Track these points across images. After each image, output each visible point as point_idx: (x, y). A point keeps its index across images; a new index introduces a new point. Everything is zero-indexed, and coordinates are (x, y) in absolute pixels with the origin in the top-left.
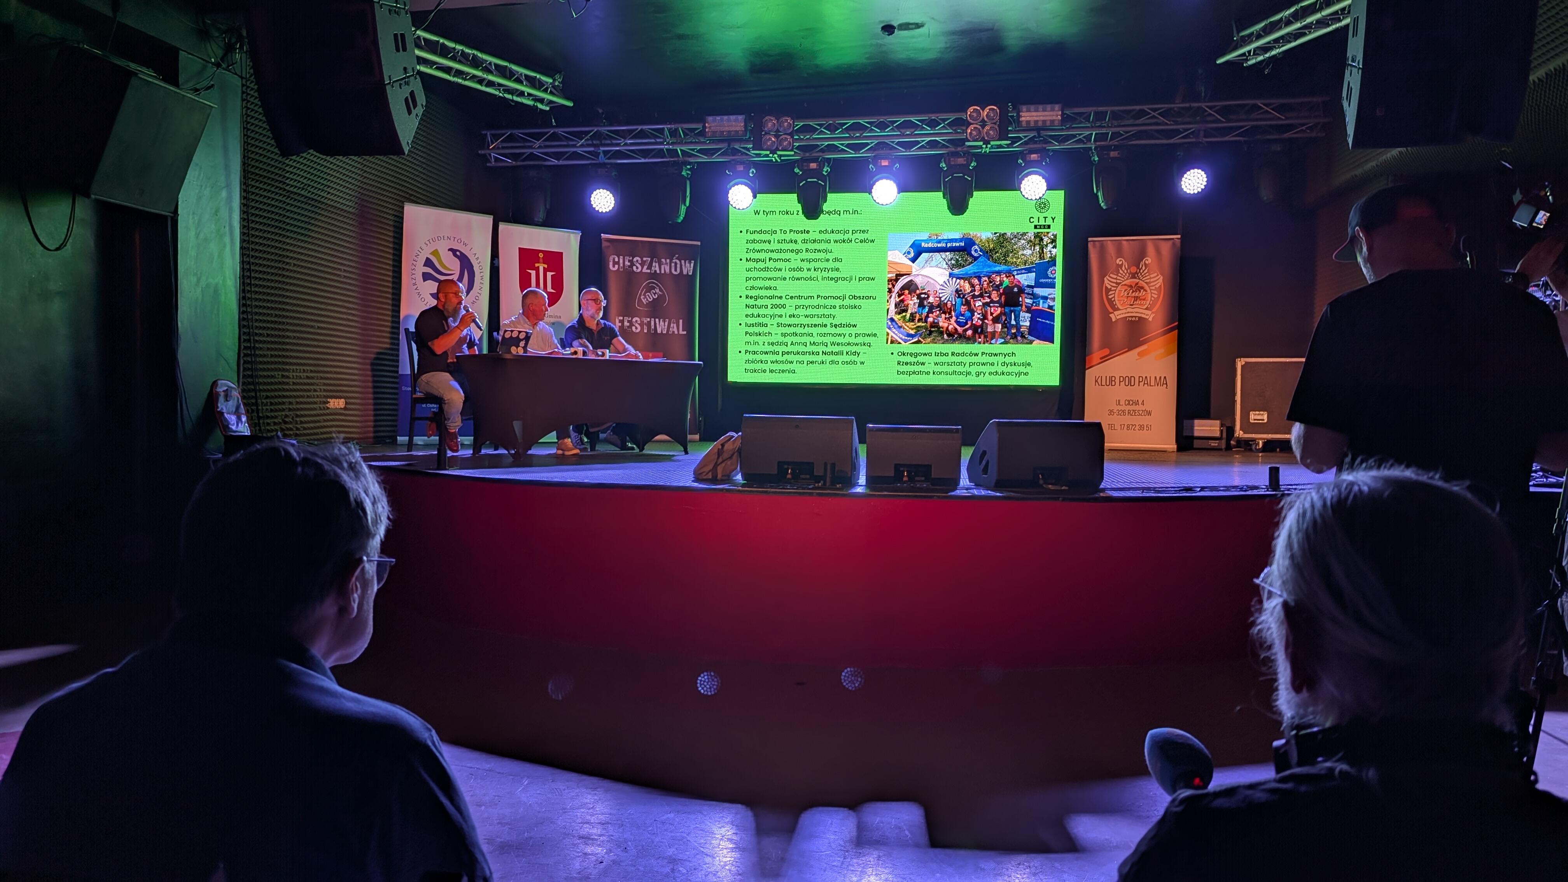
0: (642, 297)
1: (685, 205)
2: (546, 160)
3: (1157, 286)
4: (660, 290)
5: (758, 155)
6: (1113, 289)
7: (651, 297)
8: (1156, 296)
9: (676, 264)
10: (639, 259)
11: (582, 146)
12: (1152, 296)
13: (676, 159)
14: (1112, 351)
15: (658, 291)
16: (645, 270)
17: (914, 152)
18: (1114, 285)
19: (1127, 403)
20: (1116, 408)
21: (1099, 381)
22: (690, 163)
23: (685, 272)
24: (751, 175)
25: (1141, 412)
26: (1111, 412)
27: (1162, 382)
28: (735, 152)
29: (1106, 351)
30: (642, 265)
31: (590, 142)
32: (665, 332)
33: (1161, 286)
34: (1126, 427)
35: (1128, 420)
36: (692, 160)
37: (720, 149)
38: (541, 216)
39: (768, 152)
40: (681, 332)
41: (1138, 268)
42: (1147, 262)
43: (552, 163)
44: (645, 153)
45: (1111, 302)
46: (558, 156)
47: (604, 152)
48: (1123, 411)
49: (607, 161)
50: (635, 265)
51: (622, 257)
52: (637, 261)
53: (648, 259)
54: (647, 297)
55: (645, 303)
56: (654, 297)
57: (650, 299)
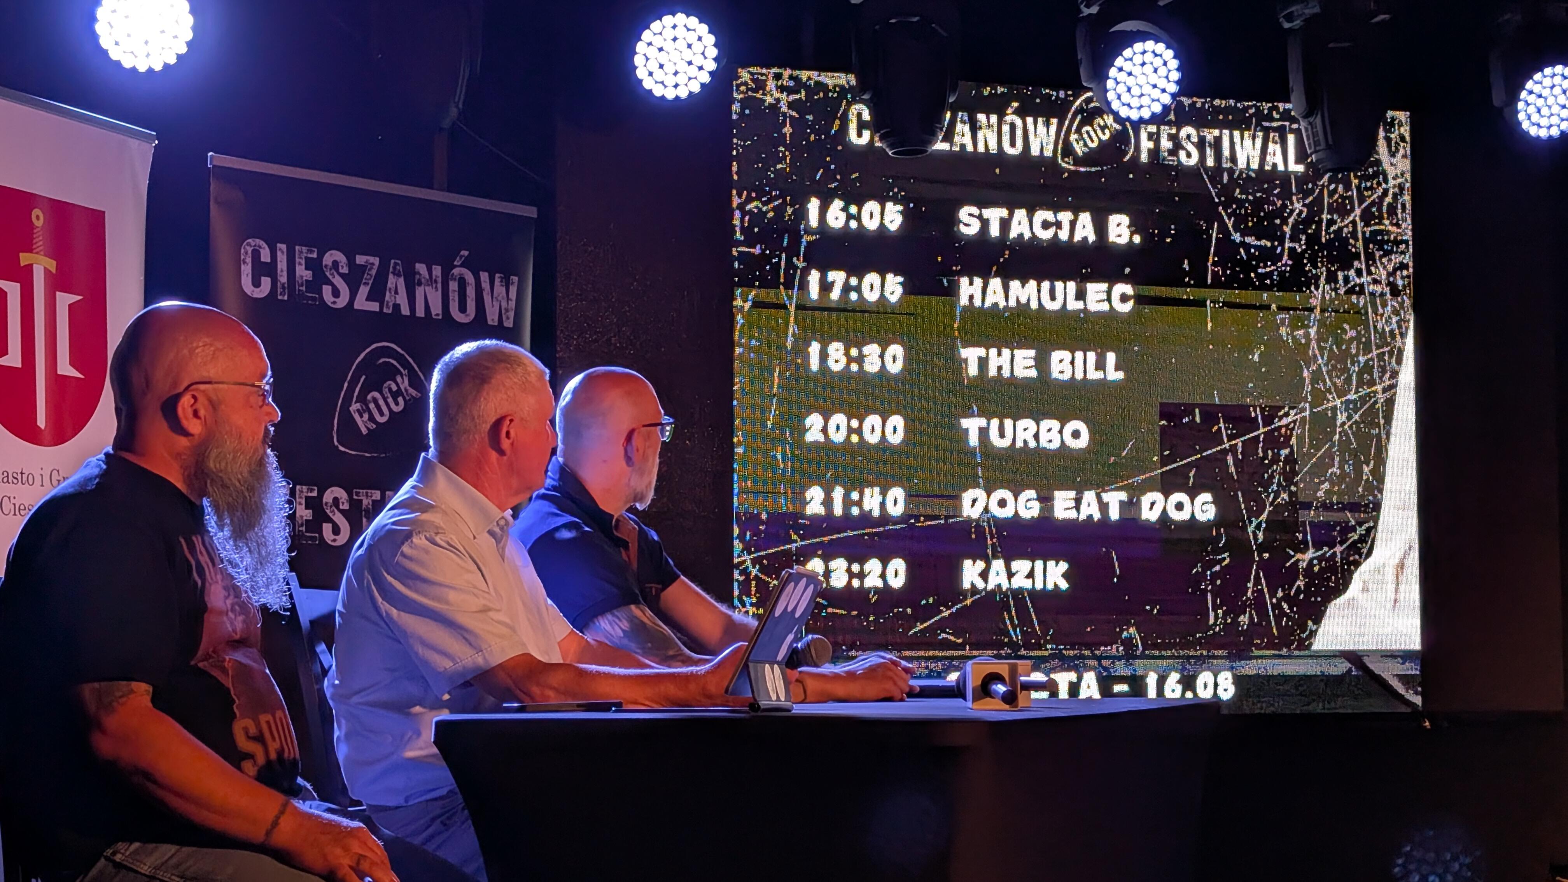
0: (355, 407)
4: (412, 380)
7: (382, 408)
10: (341, 257)
15: (404, 384)
16: (362, 303)
23: (493, 317)
30: (353, 281)
50: (330, 283)
51: (283, 247)
52: (336, 264)
53: (371, 259)
54: (372, 406)
55: (364, 431)
56: (395, 409)
57: (382, 414)
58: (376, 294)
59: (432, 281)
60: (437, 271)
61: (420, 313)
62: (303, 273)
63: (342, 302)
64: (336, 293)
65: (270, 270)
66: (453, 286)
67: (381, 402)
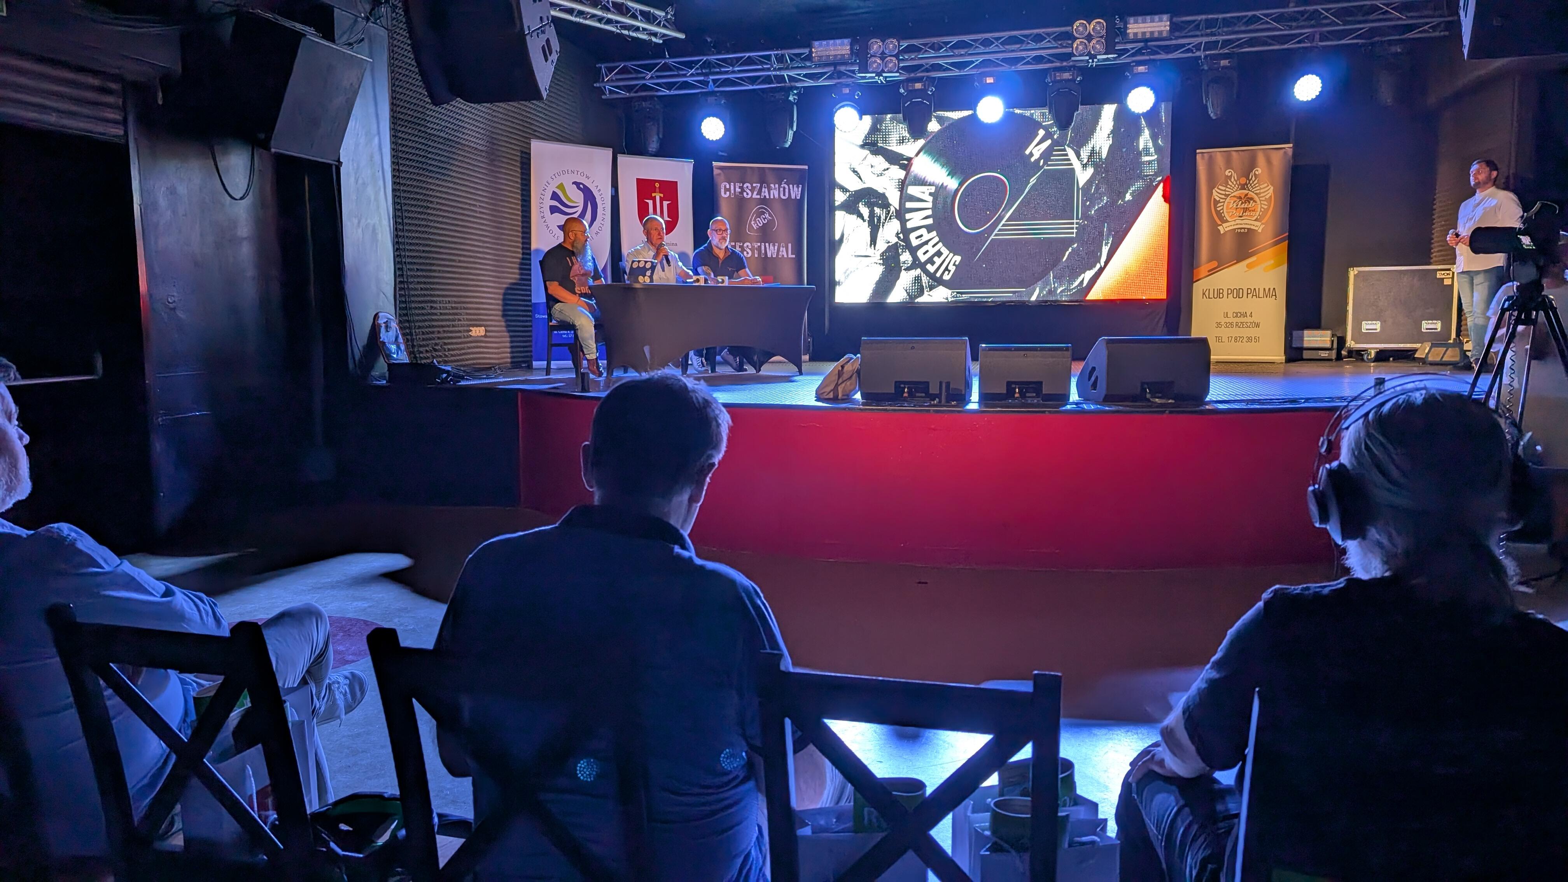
0: (753, 222)
1: (792, 130)
2: (658, 90)
3: (1267, 197)
4: (770, 215)
5: (864, 78)
6: (1221, 200)
7: (761, 222)
8: (1266, 207)
9: (784, 188)
10: (749, 185)
11: (692, 75)
12: (1261, 207)
13: (783, 85)
14: (1220, 263)
15: (767, 216)
16: (755, 196)
17: (1021, 67)
18: (1223, 197)
19: (1235, 315)
20: (1223, 321)
21: (1207, 293)
22: (797, 88)
23: (793, 197)
24: (856, 97)
25: (1249, 324)
26: (1219, 325)
27: (1270, 293)
28: (840, 75)
29: (1214, 264)
30: (752, 191)
31: (699, 71)
32: (774, 256)
33: (1271, 196)
34: (1233, 339)
35: (1235, 332)
36: (799, 85)
37: (825, 73)
38: (653, 146)
39: (874, 75)
40: (790, 256)
41: (1248, 178)
42: (1257, 173)
43: (664, 94)
44: (753, 80)
45: (1219, 214)
46: (670, 86)
47: (713, 80)
48: (1231, 324)
49: (717, 89)
50: (746, 191)
51: (732, 184)
52: (747, 187)
53: (757, 184)
54: (758, 221)
55: (755, 228)
56: (764, 222)
57: (760, 224)
58: (759, 193)
59: (775, 189)
60: (777, 186)
61: (772, 197)
62: (738, 190)
63: (749, 196)
64: (747, 194)
65: (729, 190)
66: (782, 189)
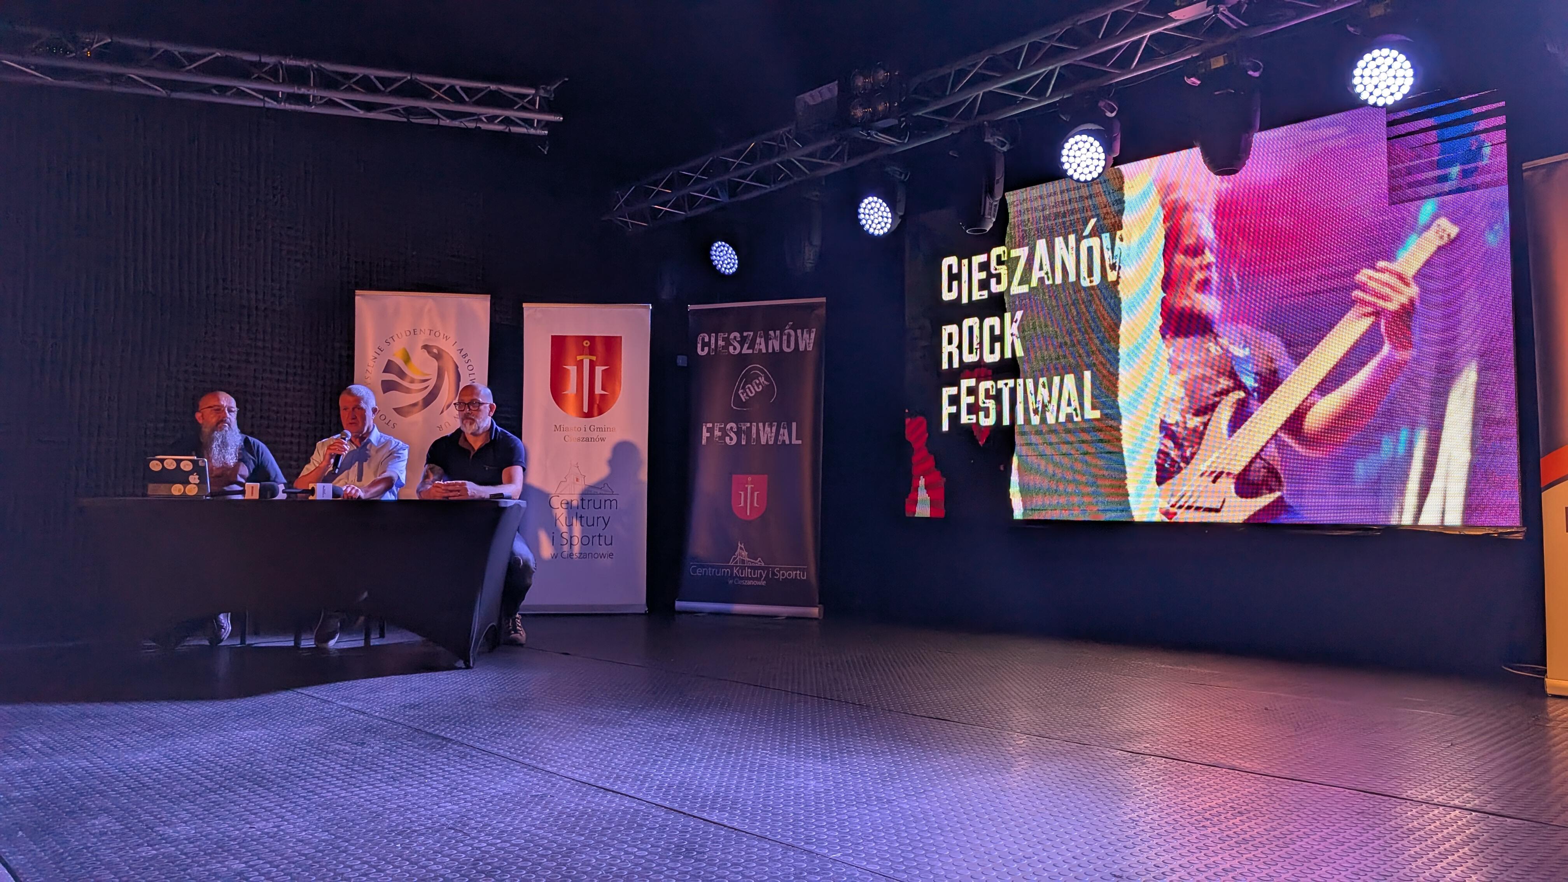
0: (740, 391)
4: (767, 378)
7: (753, 390)
9: (789, 335)
10: (737, 334)
11: (695, 183)
15: (762, 380)
16: (745, 351)
23: (802, 348)
30: (742, 343)
32: (771, 443)
40: (794, 442)
49: (730, 200)
50: (732, 345)
51: (714, 335)
52: (735, 338)
53: (749, 333)
54: (747, 390)
55: (744, 400)
56: (757, 390)
57: (752, 393)
58: (752, 346)
59: (776, 337)
60: (778, 332)
61: (770, 351)
62: (721, 343)
63: (737, 352)
64: (735, 349)
65: (708, 344)
66: (785, 337)
67: (752, 388)
